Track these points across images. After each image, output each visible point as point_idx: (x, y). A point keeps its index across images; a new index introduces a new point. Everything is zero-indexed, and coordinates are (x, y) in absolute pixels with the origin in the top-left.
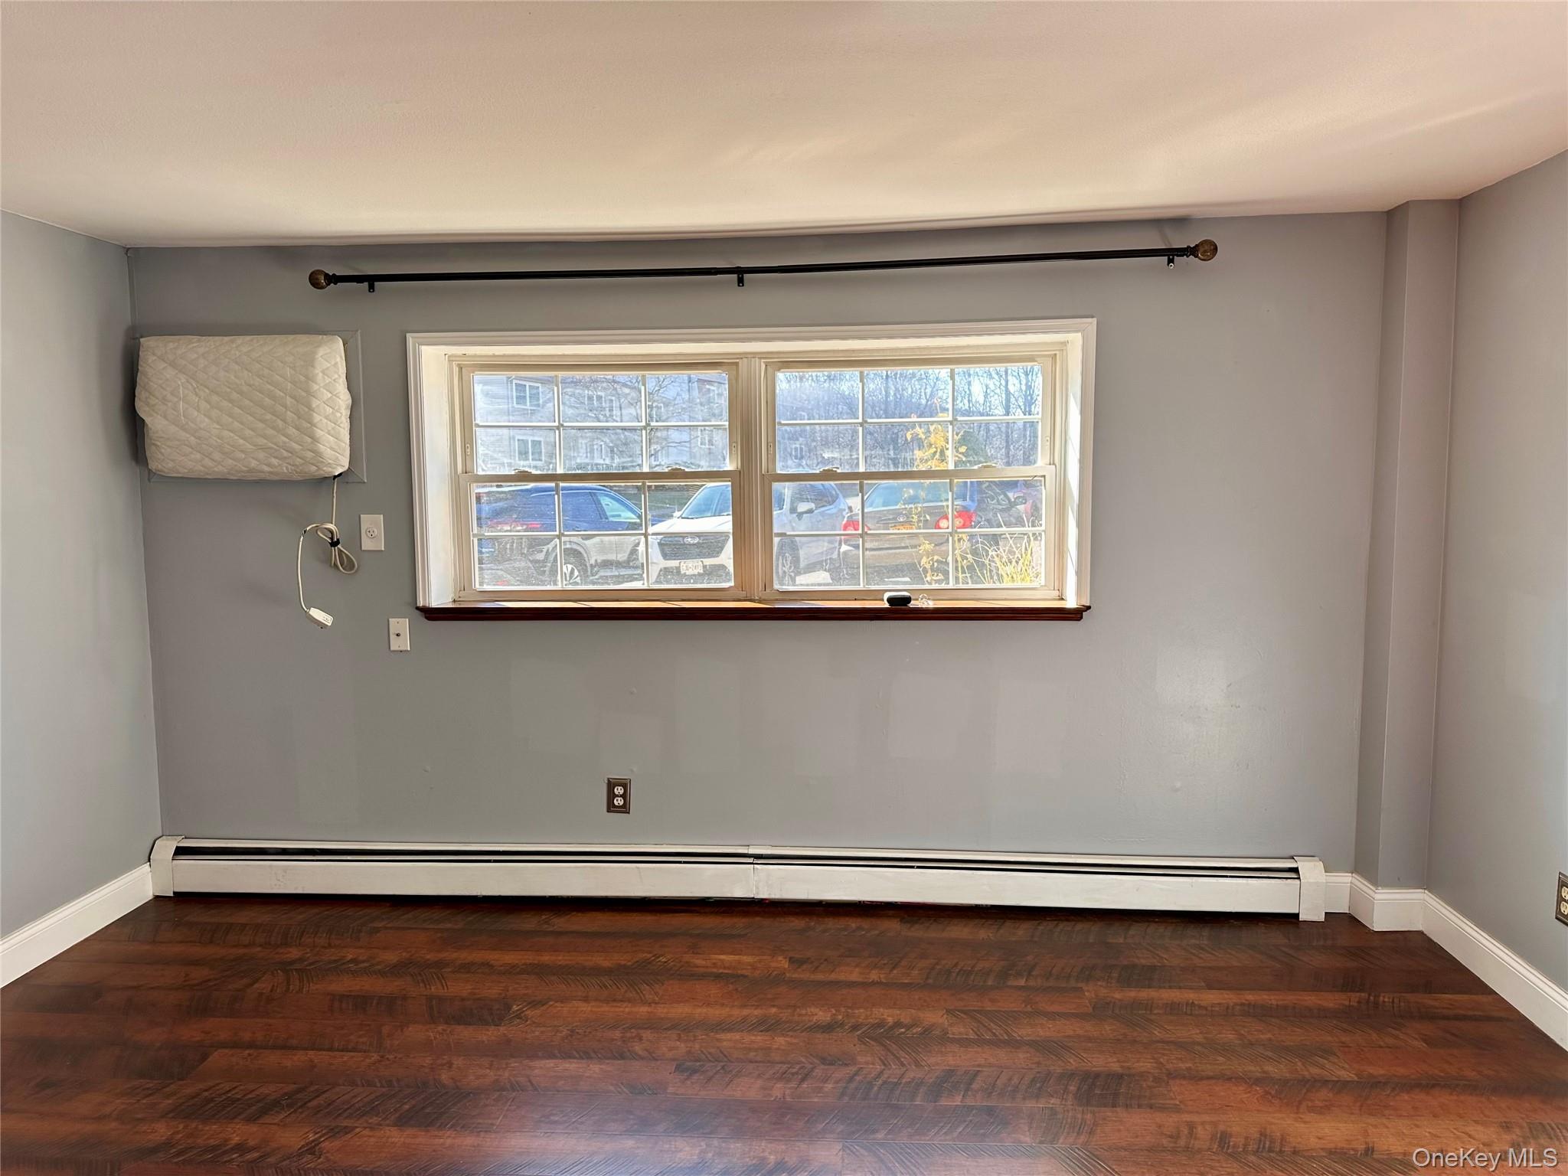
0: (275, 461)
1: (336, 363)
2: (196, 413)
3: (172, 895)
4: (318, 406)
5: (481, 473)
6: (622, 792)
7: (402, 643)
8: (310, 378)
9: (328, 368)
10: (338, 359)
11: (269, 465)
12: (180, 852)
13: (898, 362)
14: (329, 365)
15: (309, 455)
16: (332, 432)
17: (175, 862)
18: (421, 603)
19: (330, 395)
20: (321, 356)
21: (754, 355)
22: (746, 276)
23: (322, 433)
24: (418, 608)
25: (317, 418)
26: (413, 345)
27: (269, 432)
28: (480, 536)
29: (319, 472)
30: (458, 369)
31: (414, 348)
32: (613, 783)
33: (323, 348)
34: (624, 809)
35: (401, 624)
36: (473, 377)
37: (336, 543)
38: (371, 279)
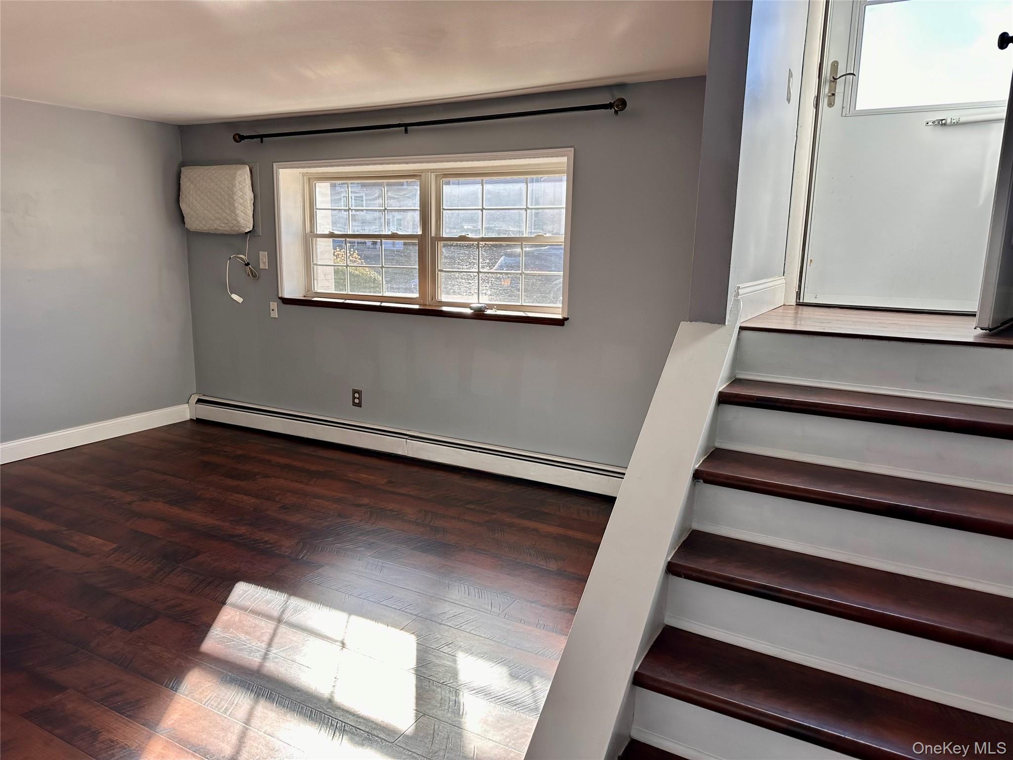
0: (223, 225)
1: (245, 178)
2: (195, 202)
3: (195, 419)
4: (237, 199)
5: (318, 233)
6: (357, 397)
7: (275, 314)
8: (234, 186)
9: (241, 181)
10: (246, 176)
11: (221, 227)
12: (199, 401)
13: (491, 174)
14: (241, 179)
15: (235, 222)
16: (243, 211)
17: (197, 405)
18: (280, 296)
19: (242, 194)
20: (239, 175)
21: (428, 170)
22: (409, 128)
23: (239, 212)
24: (279, 298)
25: (236, 205)
26: (276, 169)
27: (220, 211)
28: (317, 265)
29: (240, 231)
30: (307, 180)
31: (276, 170)
32: (355, 392)
33: (239, 171)
34: (359, 405)
35: (274, 305)
36: (315, 184)
37: (248, 264)
38: (262, 137)
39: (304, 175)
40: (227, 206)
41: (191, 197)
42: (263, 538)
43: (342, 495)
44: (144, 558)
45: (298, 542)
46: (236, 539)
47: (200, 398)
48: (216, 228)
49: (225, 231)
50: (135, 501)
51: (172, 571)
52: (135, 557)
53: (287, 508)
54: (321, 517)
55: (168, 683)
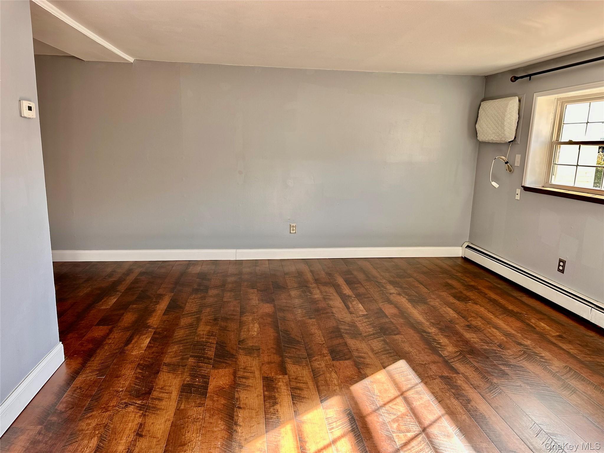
0: (496, 137)
2: (484, 123)
3: (464, 257)
4: (506, 119)
5: (562, 141)
6: (562, 265)
7: (518, 197)
8: (506, 111)
9: (511, 107)
10: (515, 104)
12: (468, 247)
15: (503, 135)
16: (509, 128)
17: (466, 249)
19: (510, 116)
20: (511, 103)
23: (506, 128)
24: (522, 186)
25: (505, 123)
26: (535, 96)
27: (496, 128)
28: (556, 164)
29: (506, 140)
30: (561, 104)
31: (535, 98)
32: (561, 261)
33: (511, 101)
34: (562, 271)
35: (518, 191)
36: (566, 106)
37: (507, 163)
38: (530, 76)
39: (558, 99)
40: (500, 125)
41: (482, 120)
42: (440, 340)
43: (514, 332)
44: (372, 325)
45: (458, 351)
46: (424, 334)
47: (469, 245)
48: (492, 139)
49: (497, 141)
50: (394, 294)
51: (378, 338)
52: (369, 323)
53: (470, 328)
54: (487, 341)
55: (323, 397)
